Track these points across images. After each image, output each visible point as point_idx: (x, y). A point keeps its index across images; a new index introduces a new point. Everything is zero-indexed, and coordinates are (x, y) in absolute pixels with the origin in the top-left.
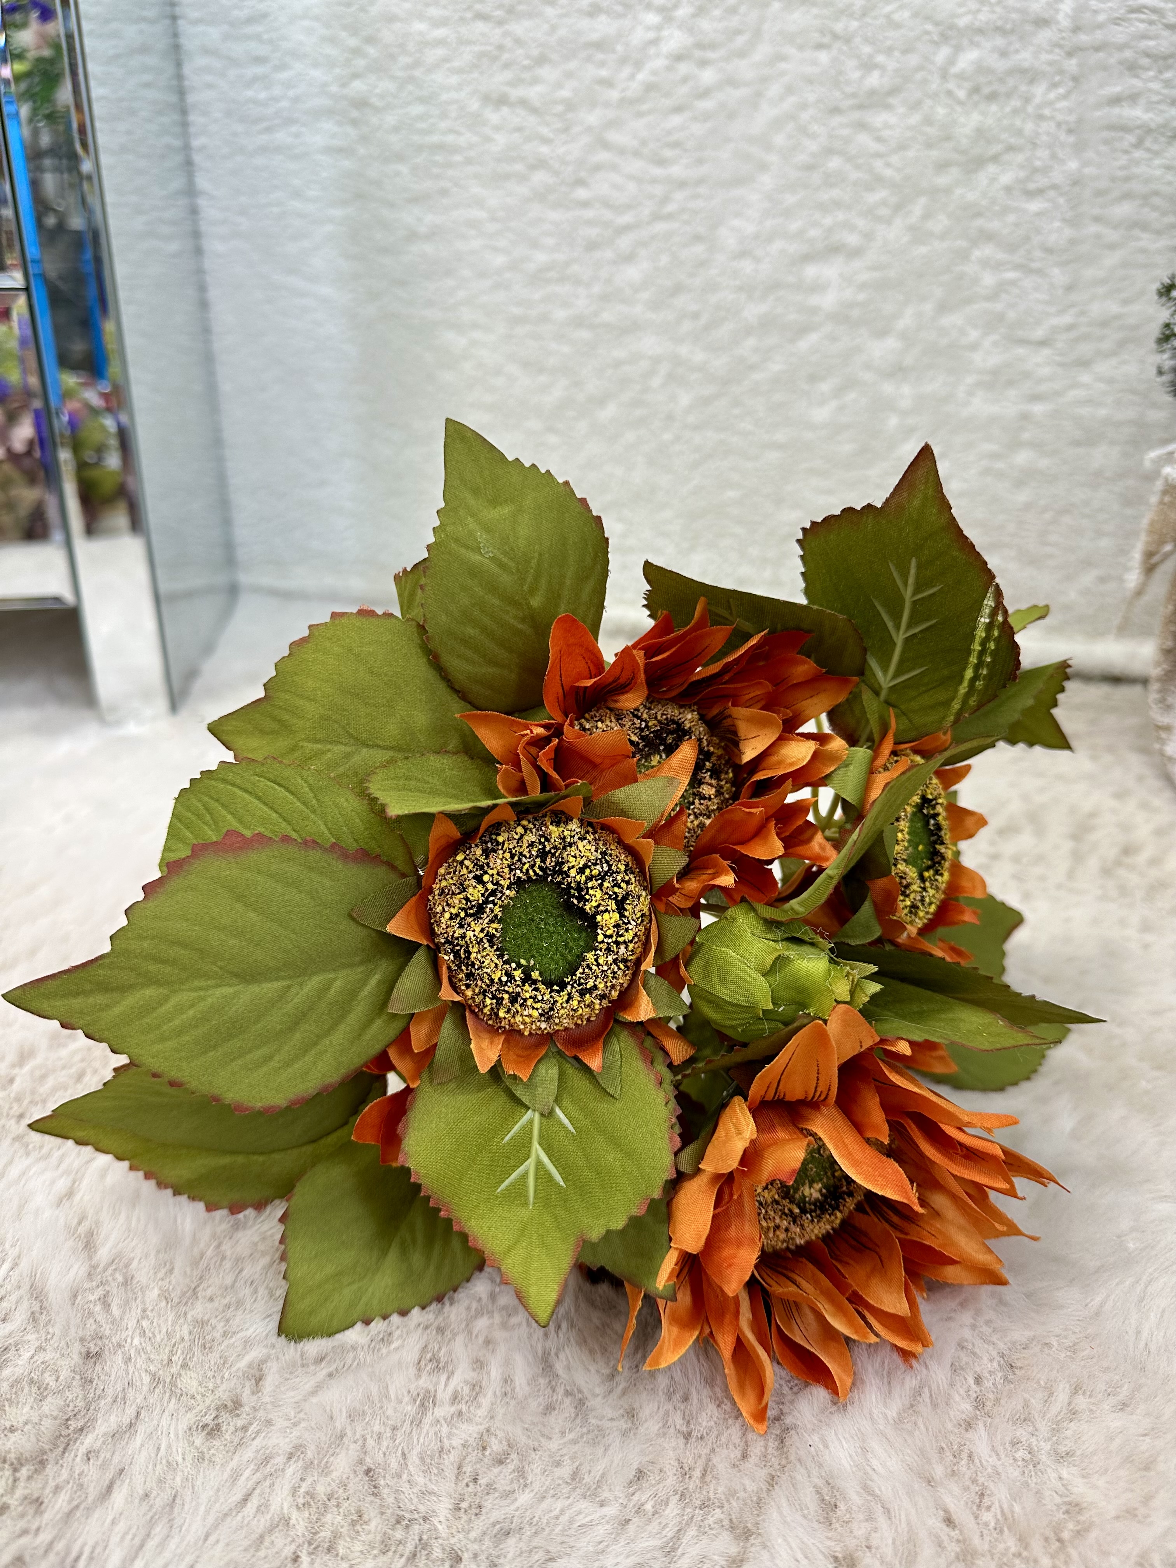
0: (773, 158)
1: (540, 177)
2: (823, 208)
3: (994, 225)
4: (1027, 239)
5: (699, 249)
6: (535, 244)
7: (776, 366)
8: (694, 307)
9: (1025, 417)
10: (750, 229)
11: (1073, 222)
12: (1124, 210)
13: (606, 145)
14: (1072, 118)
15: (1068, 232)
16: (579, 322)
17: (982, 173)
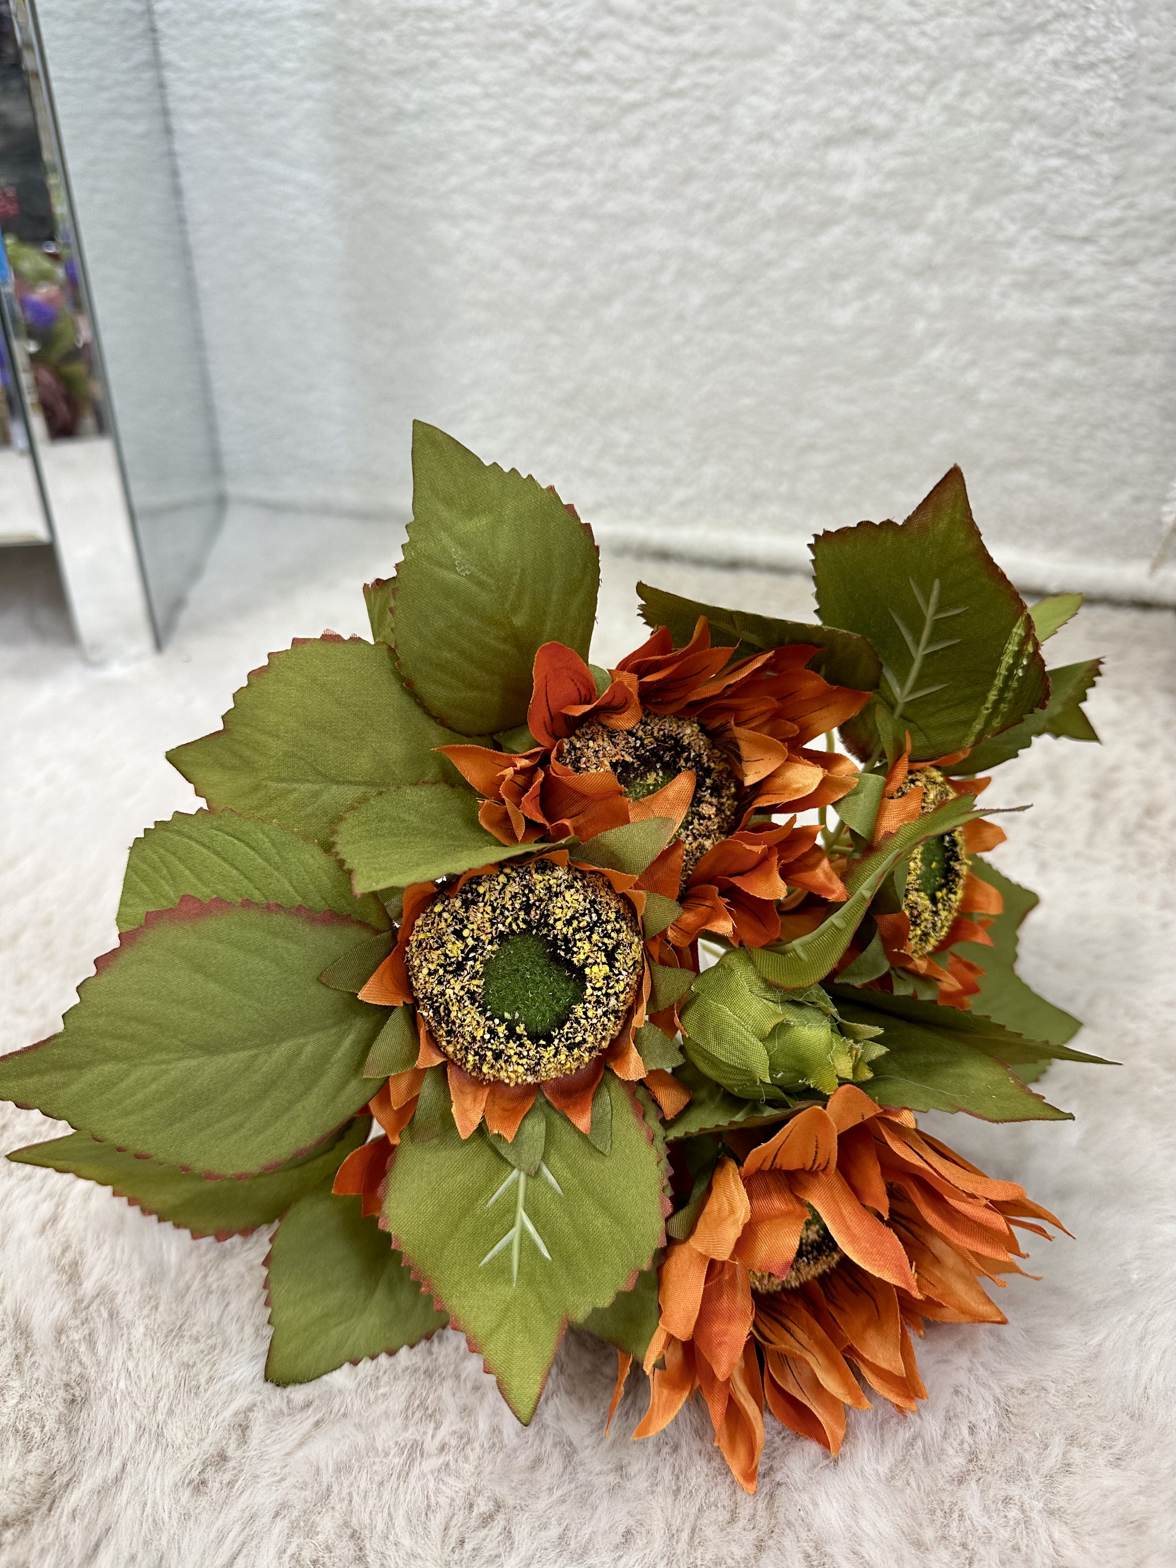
0: (794, 25)
1: (537, 47)
2: (850, 84)
3: (1039, 105)
4: (1075, 121)
5: (712, 130)
6: (533, 125)
7: (795, 264)
8: (706, 197)
9: (1063, 321)
10: (770, 108)
11: (1124, 103)
13: (611, 11)
15: (1120, 114)
16: (581, 212)
17: (1027, 45)
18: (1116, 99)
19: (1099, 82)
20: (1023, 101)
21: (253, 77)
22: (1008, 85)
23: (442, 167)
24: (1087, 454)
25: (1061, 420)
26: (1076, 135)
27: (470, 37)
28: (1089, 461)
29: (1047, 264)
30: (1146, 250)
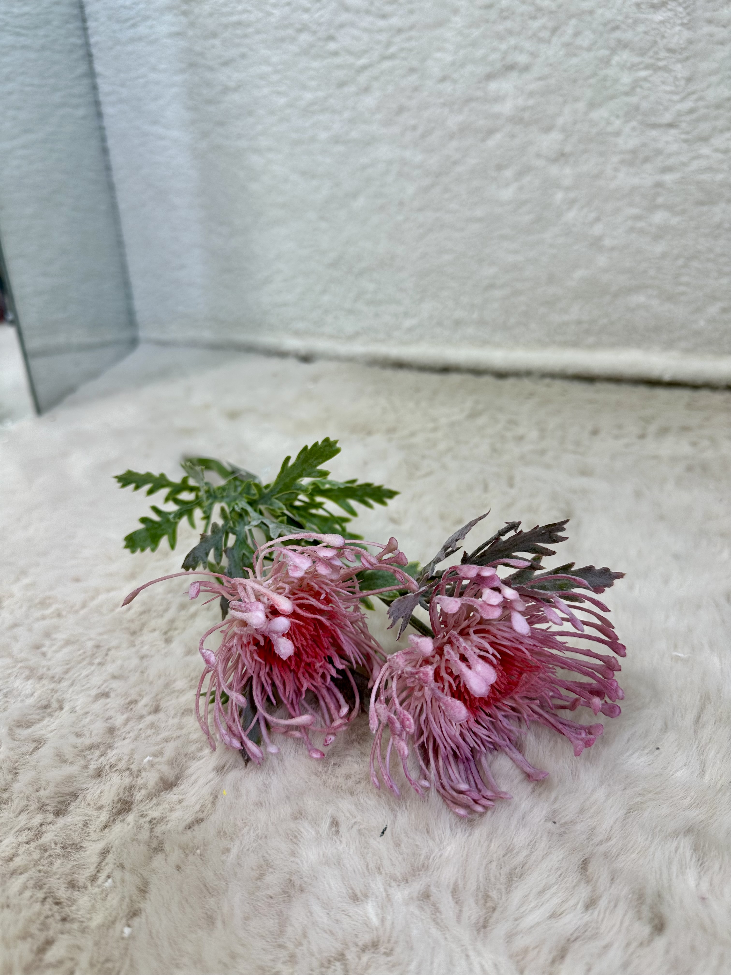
7: (472, 161)
11: (688, 26)
18: (682, 25)
19: (670, 14)
20: (617, 34)
22: (605, 25)
25: (664, 256)
26: (656, 53)
28: (687, 284)
29: (644, 145)
30: (714, 129)
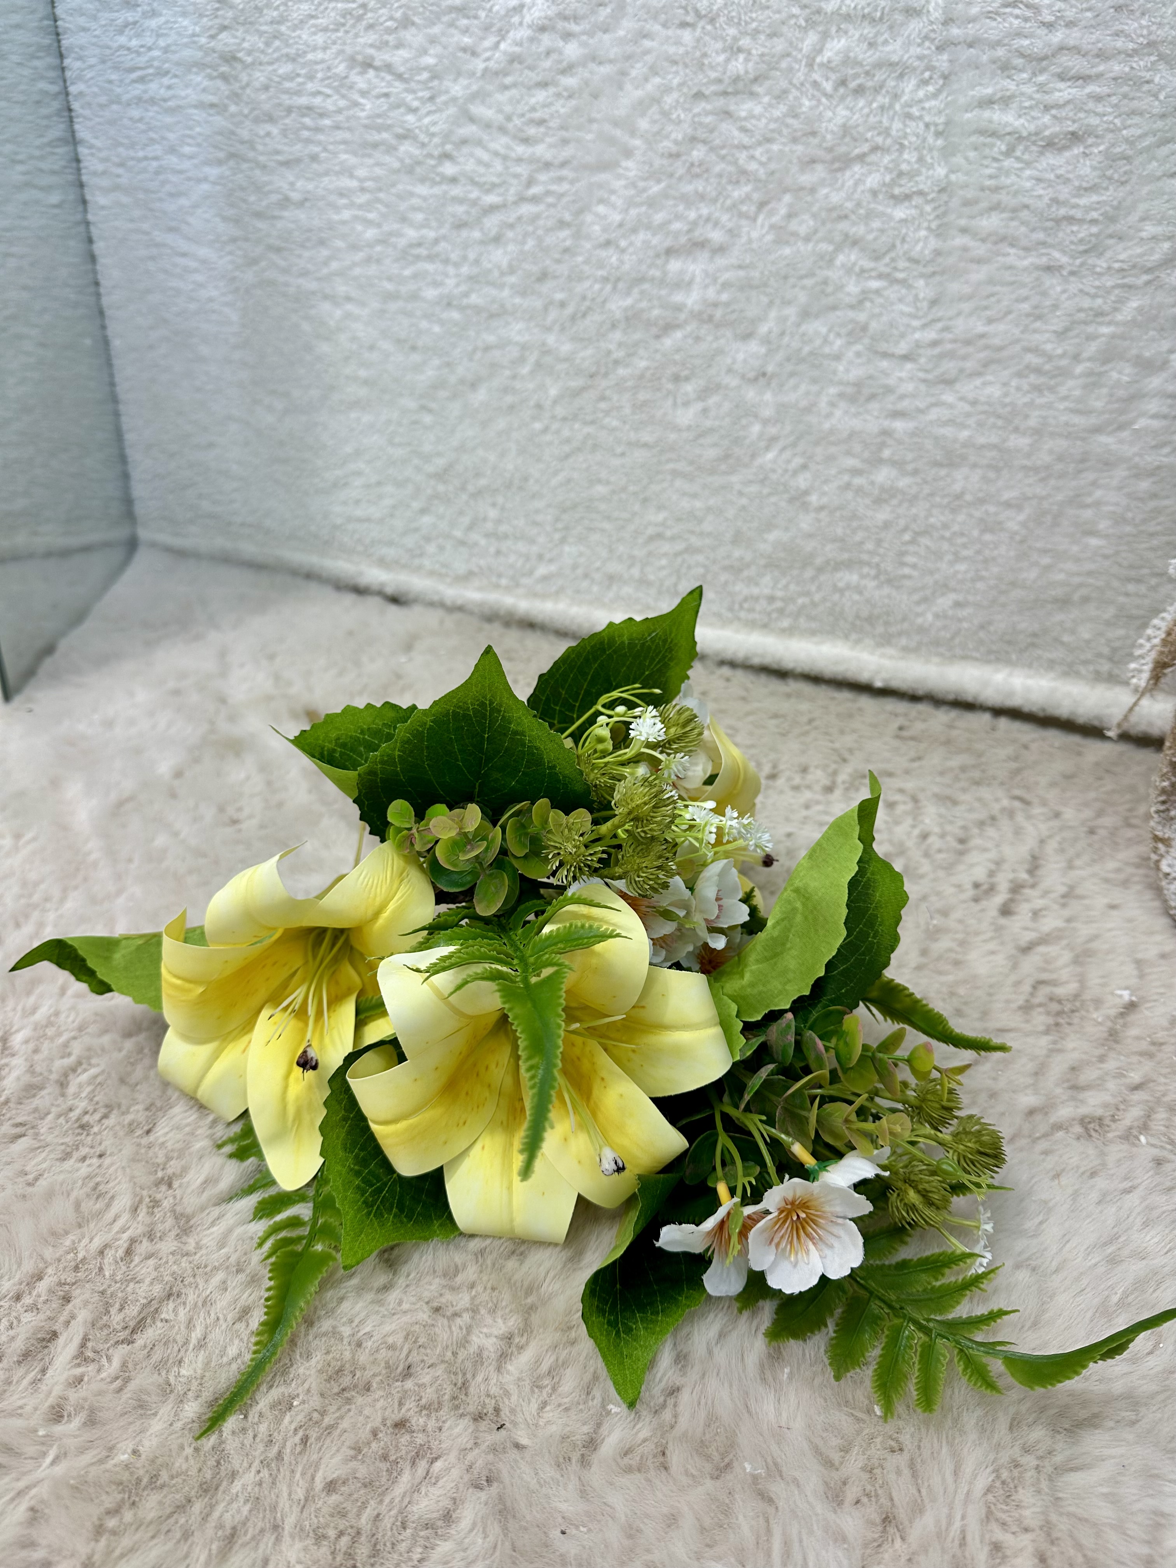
0: (636, 143)
1: (406, 148)
2: (687, 200)
3: (859, 230)
4: (894, 246)
5: (564, 233)
6: (404, 219)
7: (641, 363)
8: (559, 296)
9: (887, 433)
10: (615, 217)
11: (937, 233)
12: (991, 223)
13: (472, 120)
14: (941, 120)
15: (933, 243)
16: (448, 302)
17: (848, 173)
18: (929, 229)
19: (913, 211)
20: (843, 226)
21: (156, 158)
22: (830, 210)
23: (325, 253)
24: (910, 559)
25: (887, 525)
26: (894, 260)
27: (347, 135)
28: (914, 566)
29: (871, 377)
30: (962, 371)
